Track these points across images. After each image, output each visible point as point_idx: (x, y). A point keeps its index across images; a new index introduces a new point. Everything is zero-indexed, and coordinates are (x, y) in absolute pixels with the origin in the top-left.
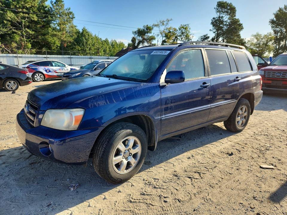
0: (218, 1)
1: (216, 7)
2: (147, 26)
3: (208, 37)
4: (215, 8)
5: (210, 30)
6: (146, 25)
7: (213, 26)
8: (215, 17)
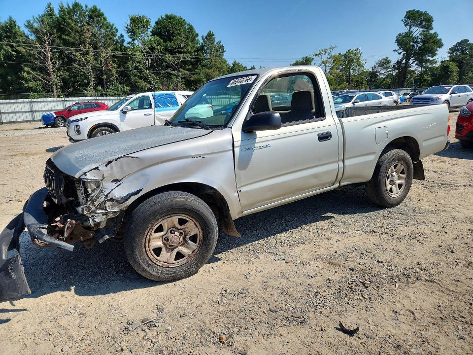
0: (408, 10)
1: (404, 19)
2: (307, 57)
3: (390, 62)
4: (402, 20)
5: (394, 51)
6: (305, 56)
7: (398, 45)
8: (401, 33)
